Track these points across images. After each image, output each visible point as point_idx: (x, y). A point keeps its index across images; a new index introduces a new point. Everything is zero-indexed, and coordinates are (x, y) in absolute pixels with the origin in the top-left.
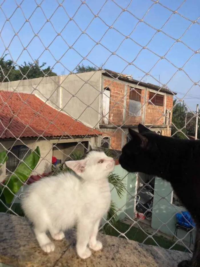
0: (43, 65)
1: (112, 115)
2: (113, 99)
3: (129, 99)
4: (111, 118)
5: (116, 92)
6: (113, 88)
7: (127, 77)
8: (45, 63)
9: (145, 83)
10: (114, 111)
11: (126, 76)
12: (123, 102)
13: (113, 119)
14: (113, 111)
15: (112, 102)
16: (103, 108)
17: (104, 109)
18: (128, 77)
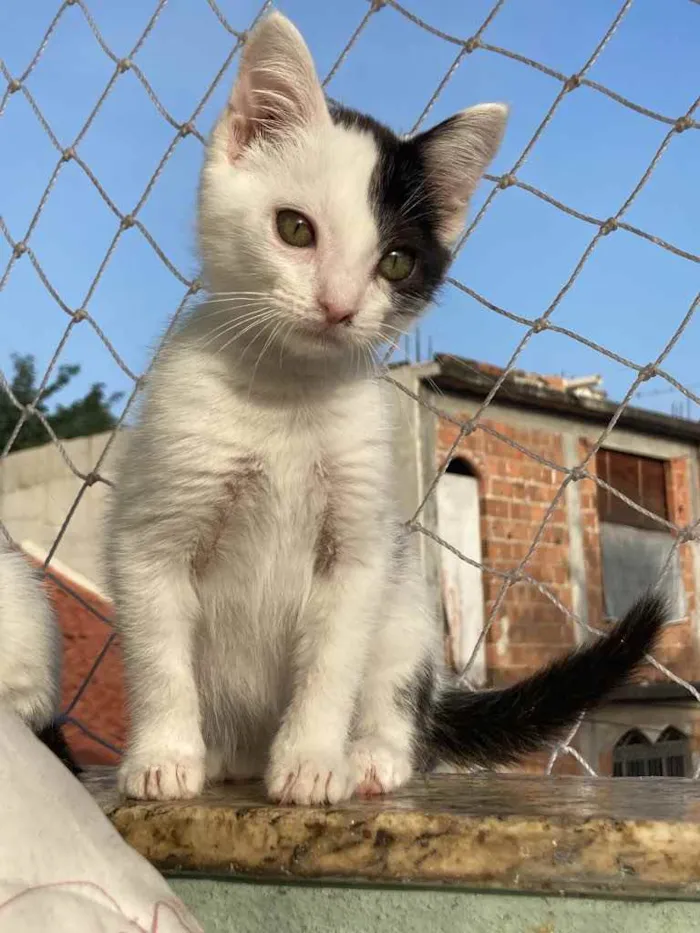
0: (63, 380)
1: (505, 624)
2: (497, 526)
3: (596, 519)
4: (501, 646)
5: (514, 480)
6: (496, 459)
7: (571, 391)
8: (74, 370)
9: (685, 416)
10: (516, 603)
11: (566, 383)
12: (561, 538)
13: (516, 654)
14: (509, 597)
15: (496, 544)
16: (444, 582)
17: (452, 591)
18: (575, 388)
